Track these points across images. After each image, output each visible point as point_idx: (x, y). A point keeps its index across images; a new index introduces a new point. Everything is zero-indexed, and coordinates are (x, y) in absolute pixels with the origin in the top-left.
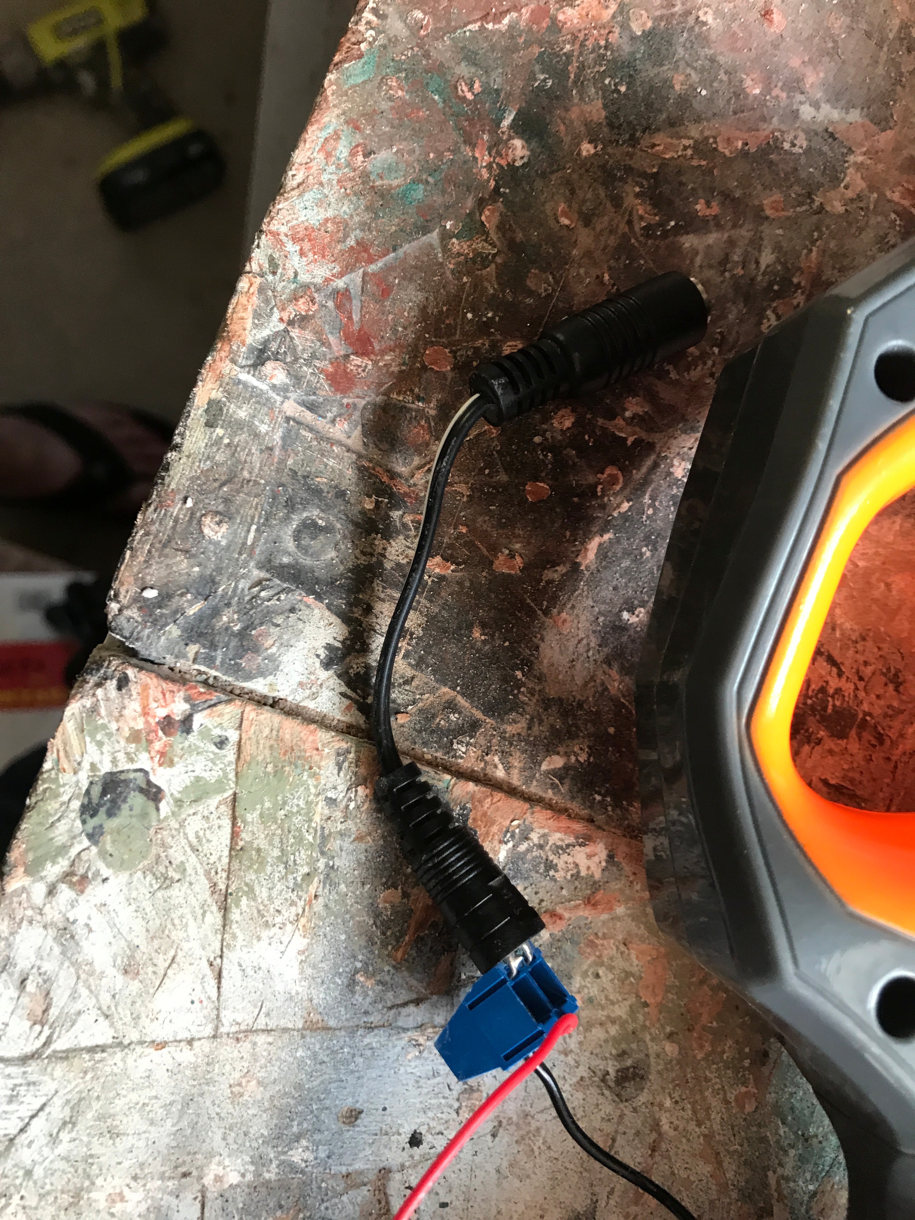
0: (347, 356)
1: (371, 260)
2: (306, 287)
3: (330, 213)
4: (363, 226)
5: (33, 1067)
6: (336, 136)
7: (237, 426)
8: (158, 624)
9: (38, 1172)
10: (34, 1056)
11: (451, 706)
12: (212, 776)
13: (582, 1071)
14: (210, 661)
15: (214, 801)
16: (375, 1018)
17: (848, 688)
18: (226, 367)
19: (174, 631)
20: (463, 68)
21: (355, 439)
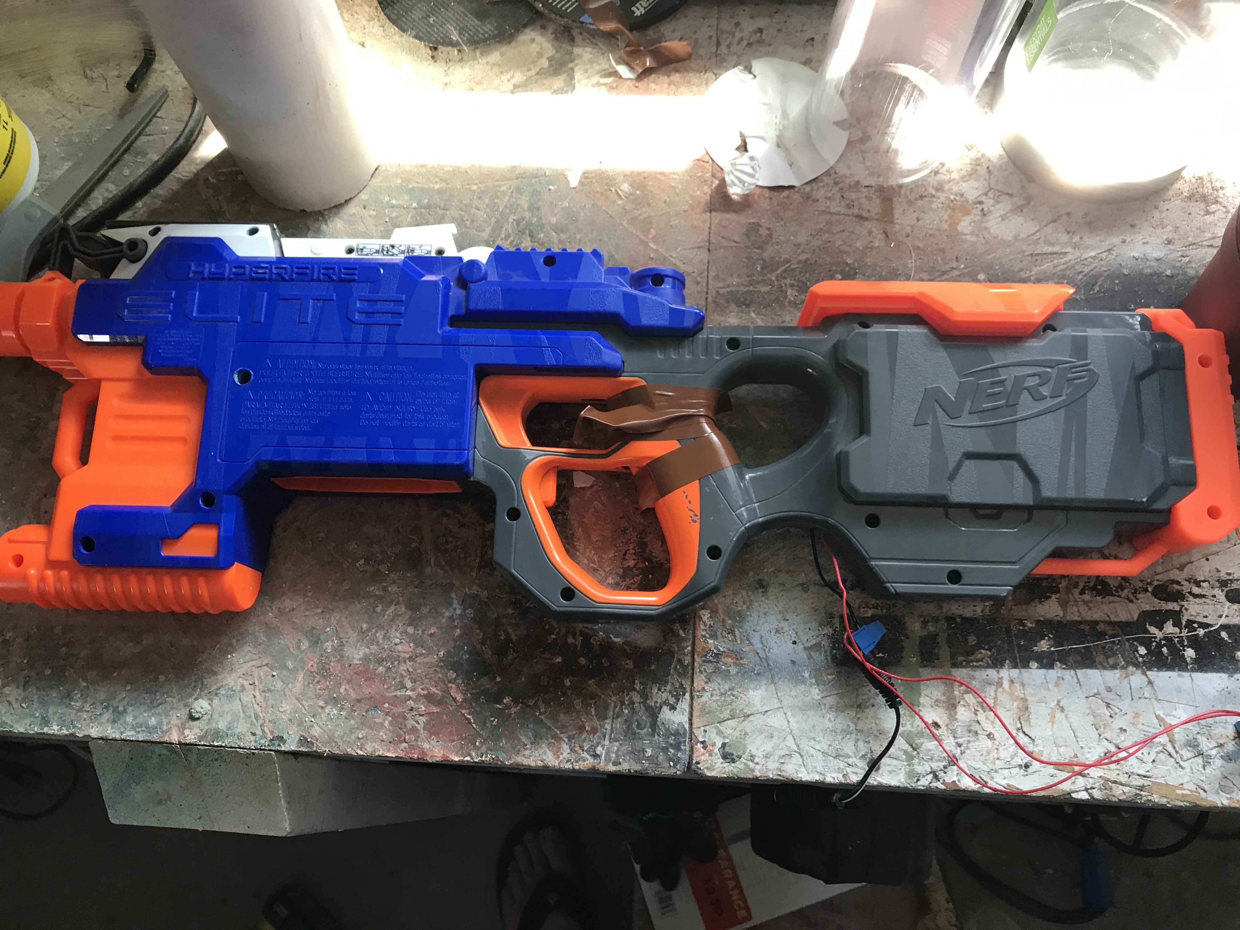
0: (587, 731)
1: (556, 733)
2: (571, 750)
3: (547, 750)
4: (547, 739)
5: (803, 753)
6: (524, 756)
7: (618, 756)
8: (679, 759)
9: (829, 743)
10: (800, 754)
11: (675, 669)
12: (715, 731)
13: (764, 599)
14: (685, 742)
15: (721, 728)
16: (766, 664)
17: (632, 546)
18: (602, 764)
19: (679, 754)
20: (488, 725)
21: (609, 721)
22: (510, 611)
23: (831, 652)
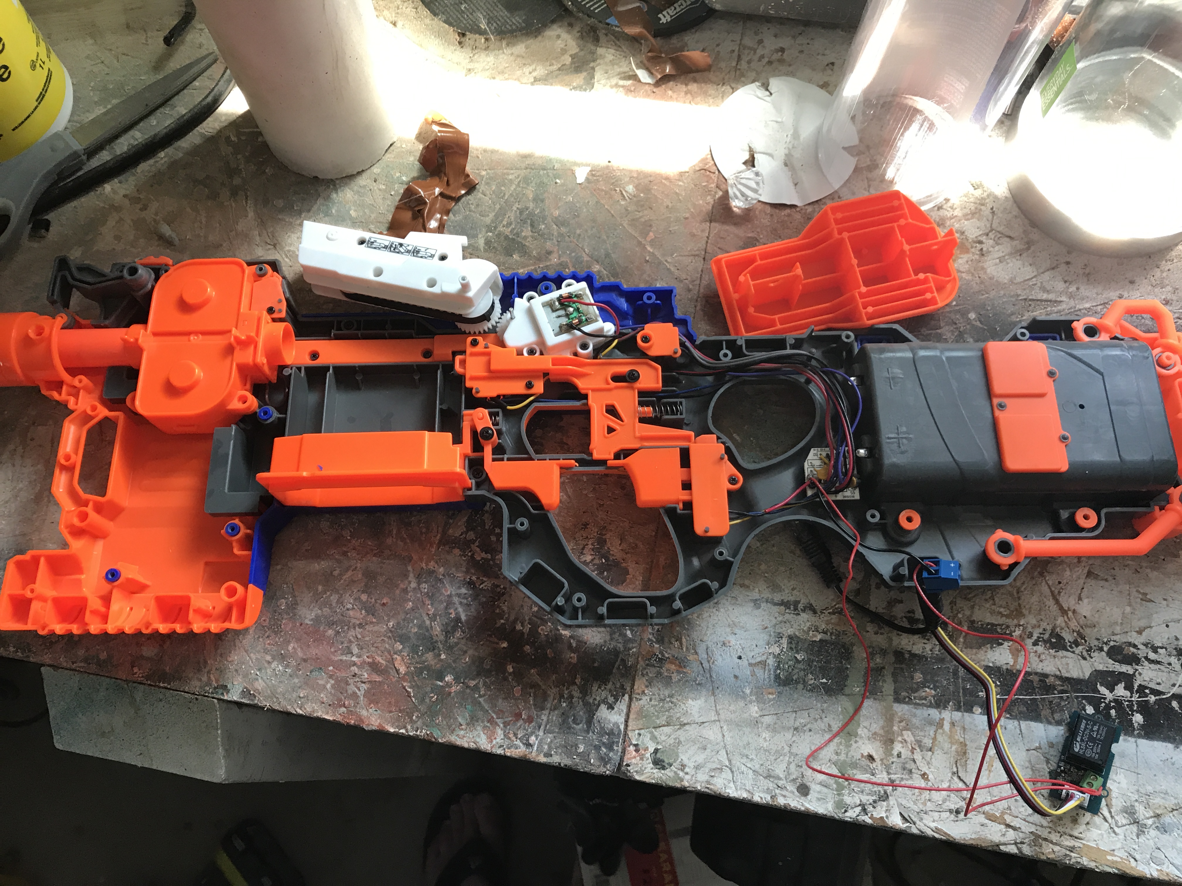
0: (523, 719)
1: (492, 717)
2: (505, 735)
3: (482, 733)
4: (483, 722)
5: (734, 769)
6: (458, 735)
7: (550, 748)
8: (610, 759)
9: (761, 762)
10: (731, 769)
11: (618, 669)
12: (649, 736)
14: (618, 742)
15: (656, 733)
16: (708, 675)
18: (534, 754)
19: (611, 754)
20: (427, 700)
21: (546, 712)
22: (464, 591)
23: (775, 671)
